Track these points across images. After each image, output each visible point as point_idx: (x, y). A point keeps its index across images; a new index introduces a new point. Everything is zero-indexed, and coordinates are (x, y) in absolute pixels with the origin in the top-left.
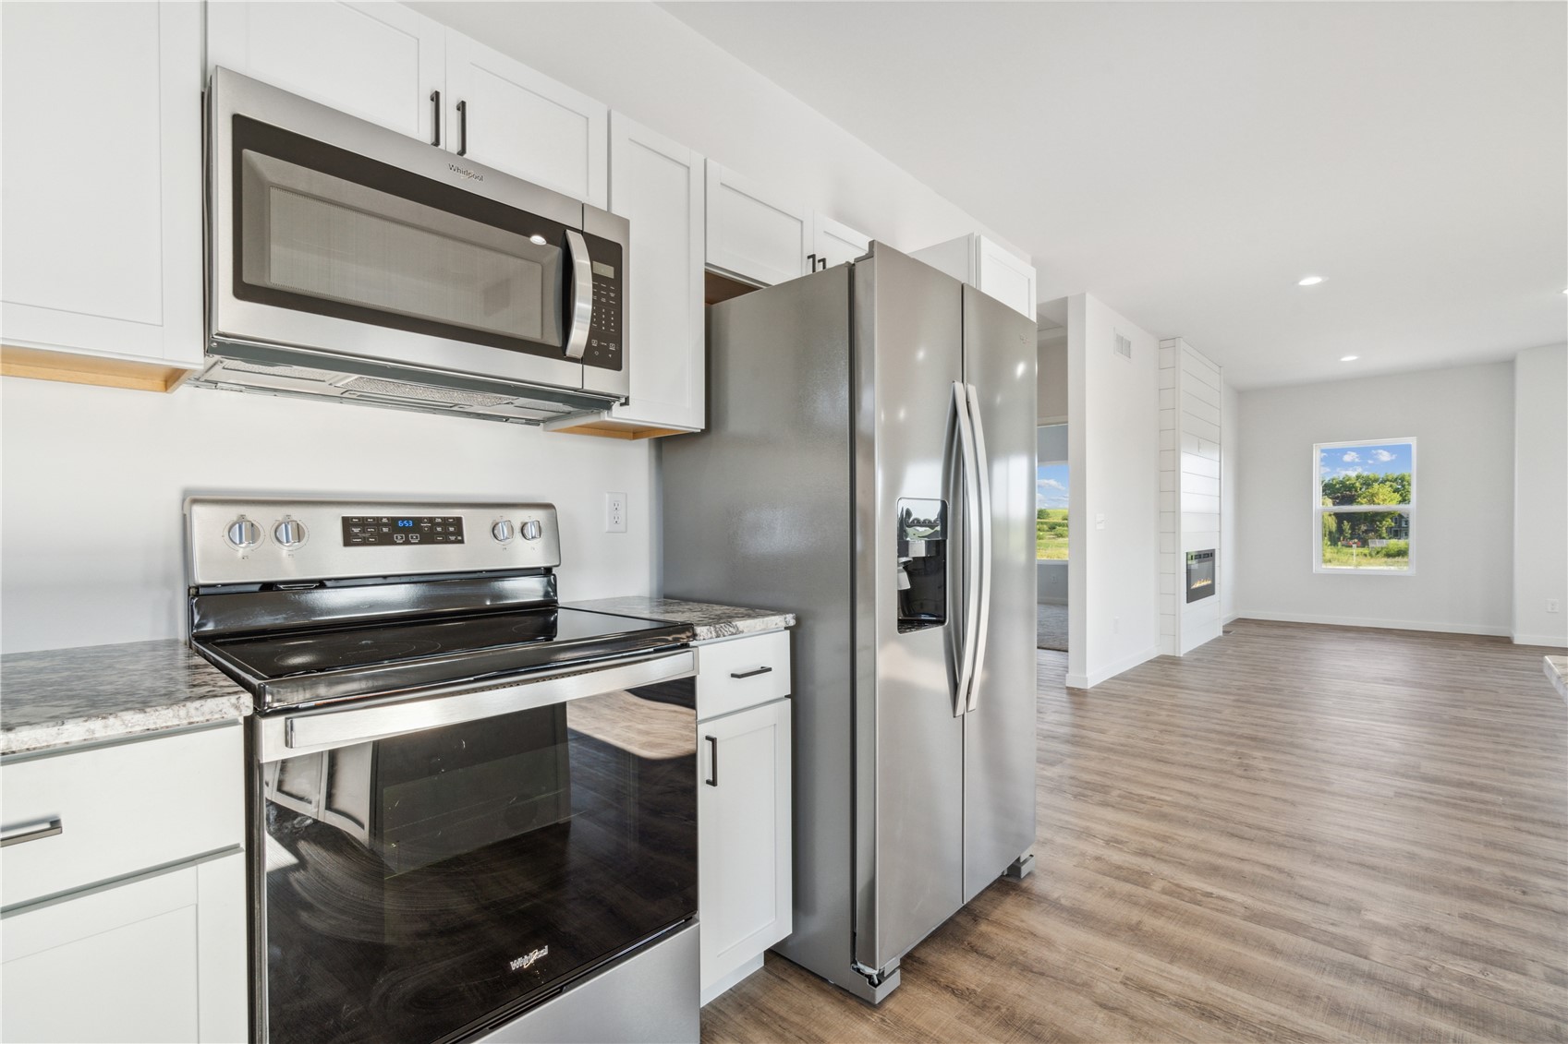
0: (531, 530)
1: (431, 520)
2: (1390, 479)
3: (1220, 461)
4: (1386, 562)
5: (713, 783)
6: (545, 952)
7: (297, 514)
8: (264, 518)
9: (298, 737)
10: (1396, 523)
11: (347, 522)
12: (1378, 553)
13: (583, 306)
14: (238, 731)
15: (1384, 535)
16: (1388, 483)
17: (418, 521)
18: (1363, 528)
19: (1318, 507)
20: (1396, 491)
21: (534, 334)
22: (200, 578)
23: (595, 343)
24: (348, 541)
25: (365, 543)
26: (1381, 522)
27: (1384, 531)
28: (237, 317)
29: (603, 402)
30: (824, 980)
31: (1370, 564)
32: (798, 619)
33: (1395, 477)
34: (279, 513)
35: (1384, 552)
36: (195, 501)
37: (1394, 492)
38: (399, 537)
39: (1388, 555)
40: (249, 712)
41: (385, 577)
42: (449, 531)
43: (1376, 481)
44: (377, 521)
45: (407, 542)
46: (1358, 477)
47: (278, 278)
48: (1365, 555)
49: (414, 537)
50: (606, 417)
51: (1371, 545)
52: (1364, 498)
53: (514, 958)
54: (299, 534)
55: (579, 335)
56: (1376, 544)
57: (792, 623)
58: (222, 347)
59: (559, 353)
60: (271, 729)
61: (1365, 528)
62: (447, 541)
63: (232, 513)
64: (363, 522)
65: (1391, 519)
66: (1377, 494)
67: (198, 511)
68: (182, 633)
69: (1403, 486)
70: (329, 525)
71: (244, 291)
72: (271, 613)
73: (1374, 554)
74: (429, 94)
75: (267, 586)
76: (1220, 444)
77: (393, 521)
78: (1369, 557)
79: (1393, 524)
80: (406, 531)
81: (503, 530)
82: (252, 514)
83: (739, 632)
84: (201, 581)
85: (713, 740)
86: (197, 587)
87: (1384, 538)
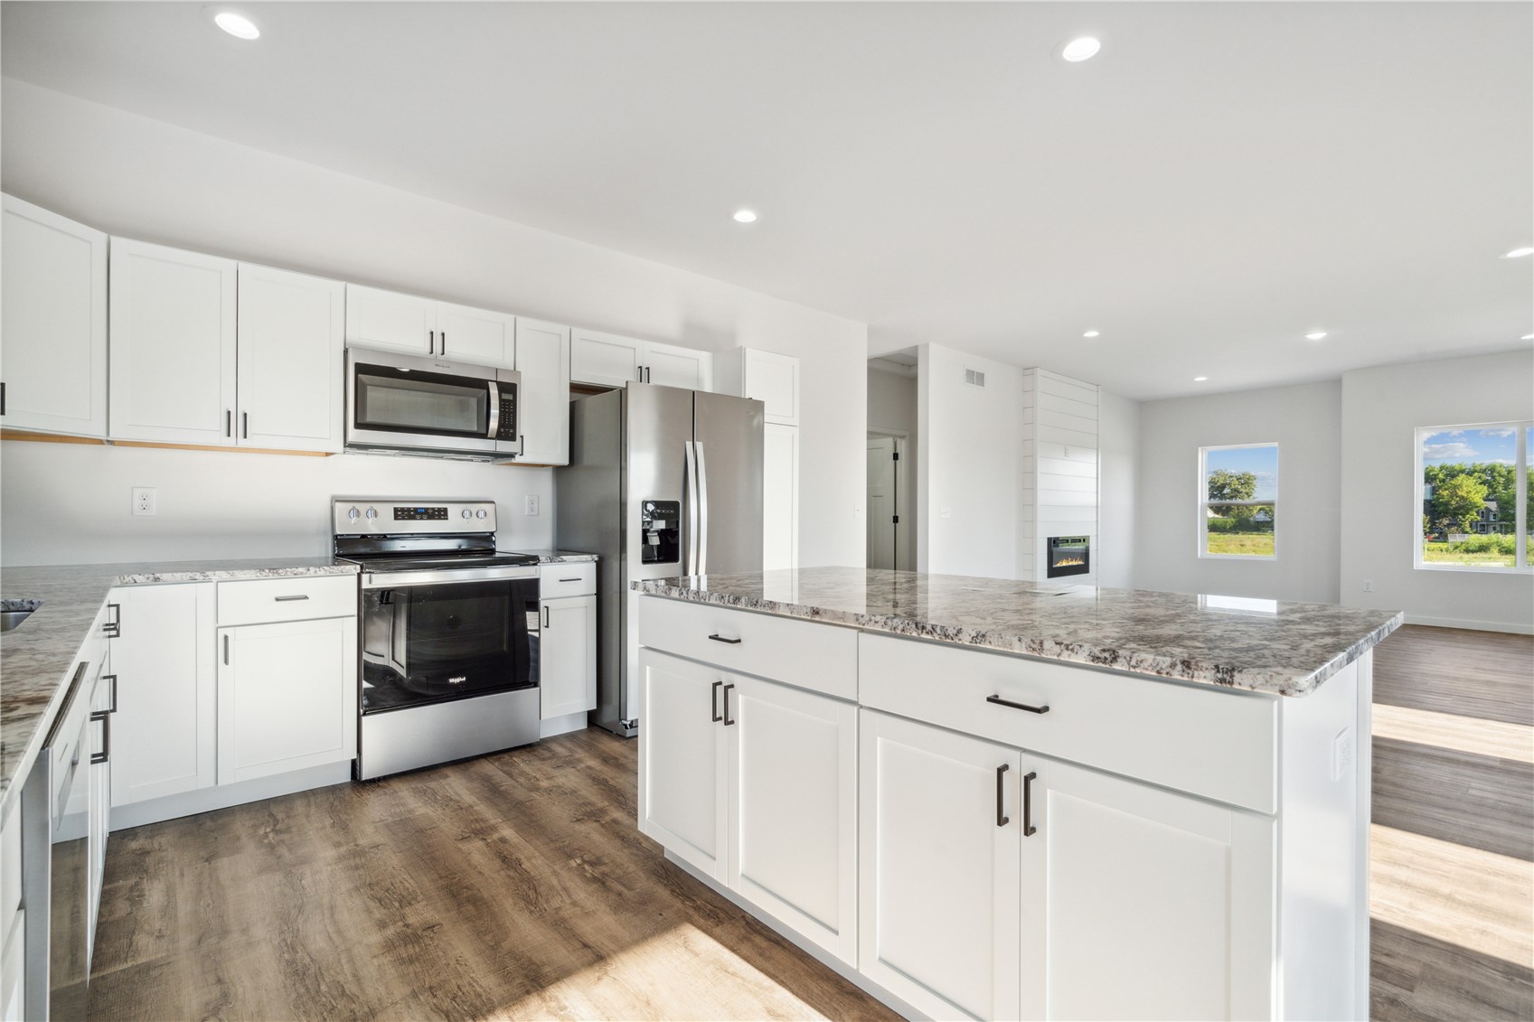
0: (481, 514)
1: (433, 509)
2: (1478, 469)
3: (1097, 464)
4: (1461, 558)
5: (547, 627)
6: (464, 679)
7: (376, 506)
8: (362, 507)
9: (374, 581)
10: (1483, 517)
11: (396, 510)
12: (1456, 548)
13: (495, 411)
14: (356, 577)
15: (1468, 529)
16: (1476, 474)
17: (427, 509)
18: (1446, 522)
19: (1204, 502)
20: (1483, 483)
21: (475, 429)
22: (338, 532)
23: (502, 430)
24: (396, 518)
25: (403, 519)
26: (1464, 516)
27: (1468, 525)
28: (355, 435)
29: (512, 456)
30: (612, 732)
31: (1442, 559)
32: (599, 557)
33: (1484, 467)
34: (368, 506)
35: (1463, 547)
36: (337, 501)
37: (1481, 484)
38: (418, 516)
39: (1467, 551)
40: (359, 571)
41: (412, 534)
42: (441, 514)
43: (1462, 471)
44: (409, 509)
45: (422, 519)
46: (1442, 468)
47: (370, 419)
48: (1442, 550)
49: (425, 517)
50: (513, 461)
51: (1450, 539)
52: (1446, 489)
53: (451, 678)
54: (376, 514)
55: (494, 424)
56: (1455, 538)
57: (596, 559)
58: (348, 445)
59: (484, 436)
60: (365, 577)
61: (1447, 522)
62: (440, 519)
63: (350, 506)
64: (403, 510)
65: (1477, 512)
66: (1460, 486)
67: (338, 505)
68: (330, 554)
69: (1493, 477)
70: (388, 511)
71: (358, 426)
72: (365, 547)
73: (1451, 549)
74: (429, 332)
75: (364, 536)
76: (1097, 449)
77: (416, 510)
78: (1445, 553)
79: (1479, 518)
80: (421, 514)
81: (467, 514)
82: (358, 506)
83: (563, 561)
84: (338, 533)
85: (547, 608)
86: (337, 536)
87: (1467, 533)
